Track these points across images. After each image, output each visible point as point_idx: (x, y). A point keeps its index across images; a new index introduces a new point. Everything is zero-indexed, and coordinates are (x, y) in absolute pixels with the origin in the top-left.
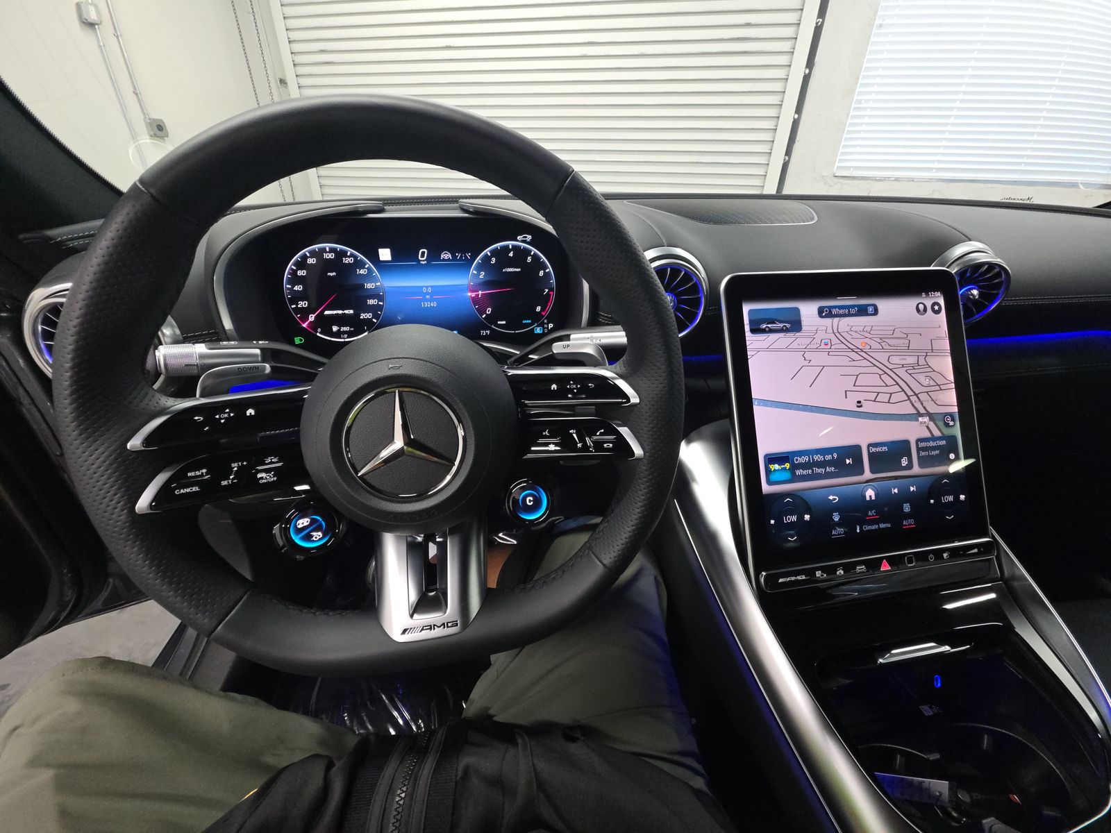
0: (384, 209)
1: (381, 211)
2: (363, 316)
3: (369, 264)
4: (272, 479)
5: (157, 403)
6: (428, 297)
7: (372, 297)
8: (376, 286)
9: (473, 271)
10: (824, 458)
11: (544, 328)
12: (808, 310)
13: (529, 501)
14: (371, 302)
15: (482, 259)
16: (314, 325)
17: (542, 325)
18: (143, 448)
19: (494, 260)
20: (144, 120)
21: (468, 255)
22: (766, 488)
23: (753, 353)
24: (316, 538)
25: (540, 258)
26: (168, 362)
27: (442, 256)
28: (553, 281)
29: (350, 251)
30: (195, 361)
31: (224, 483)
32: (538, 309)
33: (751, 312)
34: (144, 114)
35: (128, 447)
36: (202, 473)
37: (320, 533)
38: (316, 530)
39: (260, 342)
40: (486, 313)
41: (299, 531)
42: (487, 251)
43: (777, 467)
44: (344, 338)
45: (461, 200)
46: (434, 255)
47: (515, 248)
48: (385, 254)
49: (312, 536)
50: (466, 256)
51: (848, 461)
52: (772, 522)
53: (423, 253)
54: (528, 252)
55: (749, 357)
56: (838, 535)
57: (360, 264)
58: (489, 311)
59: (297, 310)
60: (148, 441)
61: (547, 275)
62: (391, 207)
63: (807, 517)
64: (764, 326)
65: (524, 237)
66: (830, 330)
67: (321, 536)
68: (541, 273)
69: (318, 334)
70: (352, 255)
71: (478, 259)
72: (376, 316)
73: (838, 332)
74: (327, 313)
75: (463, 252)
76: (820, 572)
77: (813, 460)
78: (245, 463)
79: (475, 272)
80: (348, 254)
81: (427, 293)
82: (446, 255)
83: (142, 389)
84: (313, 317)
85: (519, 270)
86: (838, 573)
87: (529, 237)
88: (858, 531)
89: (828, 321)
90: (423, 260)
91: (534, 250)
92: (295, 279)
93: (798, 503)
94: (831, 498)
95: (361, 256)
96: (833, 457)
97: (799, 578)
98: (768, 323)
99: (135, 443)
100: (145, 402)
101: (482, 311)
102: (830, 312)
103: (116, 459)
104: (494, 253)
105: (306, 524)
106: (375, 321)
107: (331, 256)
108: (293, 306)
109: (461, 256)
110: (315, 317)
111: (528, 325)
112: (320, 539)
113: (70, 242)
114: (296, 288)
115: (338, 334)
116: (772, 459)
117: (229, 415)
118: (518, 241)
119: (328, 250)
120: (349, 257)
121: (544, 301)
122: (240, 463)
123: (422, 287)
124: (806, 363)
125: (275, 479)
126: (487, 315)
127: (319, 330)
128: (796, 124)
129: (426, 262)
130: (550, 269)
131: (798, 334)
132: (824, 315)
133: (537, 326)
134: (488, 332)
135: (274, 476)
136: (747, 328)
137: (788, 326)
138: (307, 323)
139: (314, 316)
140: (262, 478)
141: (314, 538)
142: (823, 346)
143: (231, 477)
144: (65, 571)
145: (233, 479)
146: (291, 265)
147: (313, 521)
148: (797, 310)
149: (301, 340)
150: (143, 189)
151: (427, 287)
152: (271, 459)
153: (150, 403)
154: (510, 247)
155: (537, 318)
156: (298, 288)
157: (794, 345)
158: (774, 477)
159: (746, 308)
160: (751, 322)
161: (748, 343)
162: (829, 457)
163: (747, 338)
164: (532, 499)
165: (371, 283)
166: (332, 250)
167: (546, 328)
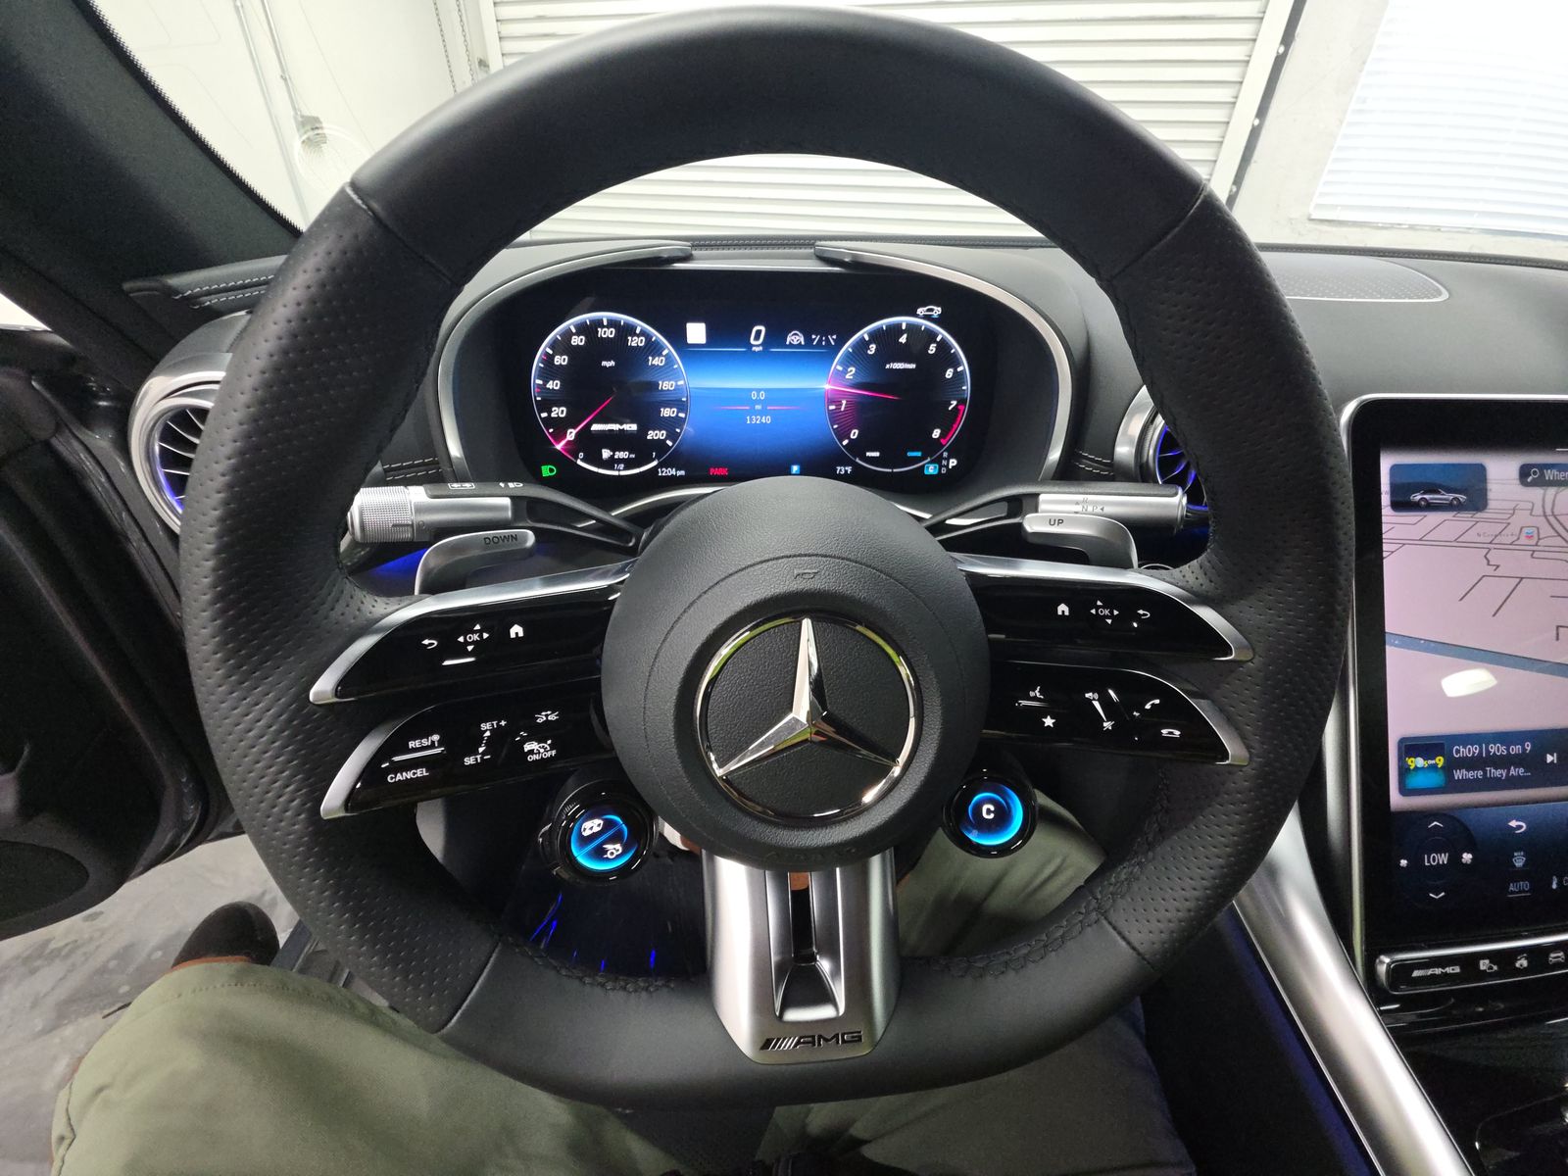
0: (691, 255)
1: (687, 258)
2: (652, 435)
3: (669, 348)
4: (548, 754)
5: (359, 610)
6: (758, 407)
7: (669, 404)
8: (677, 385)
9: (836, 365)
10: (1508, 750)
11: (941, 467)
12: (1501, 470)
13: (987, 812)
14: (666, 412)
15: (855, 346)
16: (574, 448)
17: (938, 461)
18: (336, 700)
19: (873, 348)
20: (295, 118)
21: (832, 339)
22: (1396, 800)
23: (1393, 547)
24: (612, 854)
25: (950, 347)
26: (366, 519)
27: (789, 339)
28: (967, 387)
29: (640, 325)
30: (409, 517)
31: (469, 761)
32: (936, 433)
33: (1394, 469)
34: (294, 108)
35: (311, 698)
36: (433, 742)
37: (618, 846)
38: (612, 840)
39: (511, 485)
40: (849, 438)
41: (585, 841)
42: (864, 333)
43: (1420, 762)
44: (619, 470)
45: (818, 243)
46: (776, 337)
47: (912, 329)
48: (696, 333)
49: (606, 851)
50: (827, 340)
51: (1549, 758)
52: (1404, 863)
53: (758, 333)
54: (931, 336)
55: (1385, 554)
56: (1520, 892)
57: (653, 348)
58: (854, 434)
59: (549, 421)
60: (345, 684)
61: (958, 376)
62: (703, 252)
63: (1467, 857)
64: (1418, 497)
65: (929, 310)
66: (1538, 511)
67: (620, 851)
68: (949, 373)
69: (579, 462)
70: (643, 333)
71: (848, 346)
72: (673, 436)
73: (1555, 516)
74: (595, 427)
75: (825, 333)
76: (1487, 961)
77: (1488, 752)
78: (503, 723)
79: (840, 368)
80: (638, 331)
81: (758, 402)
82: (795, 338)
83: (334, 585)
84: (573, 435)
85: (913, 366)
86: (1518, 965)
87: (937, 311)
88: (1554, 886)
89: (1536, 493)
90: (756, 344)
91: (942, 334)
92: (550, 371)
93: (1456, 830)
94: (1513, 824)
95: (657, 335)
96: (1524, 749)
97: (1449, 970)
98: (1424, 493)
99: (324, 687)
100: (340, 607)
101: (843, 434)
102: (1542, 475)
103: (290, 721)
104: (875, 336)
105: (596, 829)
106: (669, 443)
107: (607, 333)
108: (544, 415)
109: (820, 341)
110: (577, 434)
111: (916, 460)
112: (618, 857)
113: (205, 298)
114: (550, 385)
115: (610, 463)
116: (1413, 747)
117: (481, 636)
118: (917, 316)
119: (605, 323)
120: (638, 336)
121: (947, 421)
122: (495, 723)
123: (750, 390)
124: (1490, 570)
125: (554, 752)
126: (851, 440)
127: (581, 455)
128: (1255, 134)
129: (761, 348)
130: (964, 367)
131: (1479, 515)
132: (1529, 479)
133: (931, 462)
134: (849, 469)
135: (552, 747)
136: (1385, 499)
137: (1462, 498)
138: (563, 443)
139: (574, 432)
140: (531, 752)
141: (608, 855)
142: (1523, 540)
143: (481, 750)
144: (184, 780)
145: (484, 754)
146: (545, 347)
147: (609, 824)
148: (1480, 471)
149: (551, 470)
150: (360, 202)
151: (758, 391)
152: (547, 716)
153: (347, 610)
154: (904, 327)
155: (931, 449)
156: (554, 385)
157: (1470, 536)
158: (1415, 781)
159: (1387, 462)
160: (1395, 489)
161: (1385, 528)
162: (1516, 749)
163: (1384, 519)
164: (992, 808)
165: (670, 380)
166: (612, 323)
167: (944, 466)
